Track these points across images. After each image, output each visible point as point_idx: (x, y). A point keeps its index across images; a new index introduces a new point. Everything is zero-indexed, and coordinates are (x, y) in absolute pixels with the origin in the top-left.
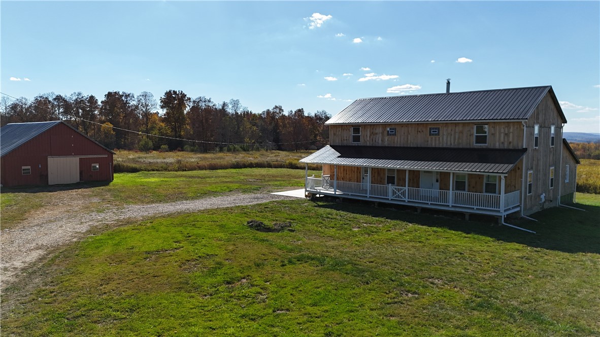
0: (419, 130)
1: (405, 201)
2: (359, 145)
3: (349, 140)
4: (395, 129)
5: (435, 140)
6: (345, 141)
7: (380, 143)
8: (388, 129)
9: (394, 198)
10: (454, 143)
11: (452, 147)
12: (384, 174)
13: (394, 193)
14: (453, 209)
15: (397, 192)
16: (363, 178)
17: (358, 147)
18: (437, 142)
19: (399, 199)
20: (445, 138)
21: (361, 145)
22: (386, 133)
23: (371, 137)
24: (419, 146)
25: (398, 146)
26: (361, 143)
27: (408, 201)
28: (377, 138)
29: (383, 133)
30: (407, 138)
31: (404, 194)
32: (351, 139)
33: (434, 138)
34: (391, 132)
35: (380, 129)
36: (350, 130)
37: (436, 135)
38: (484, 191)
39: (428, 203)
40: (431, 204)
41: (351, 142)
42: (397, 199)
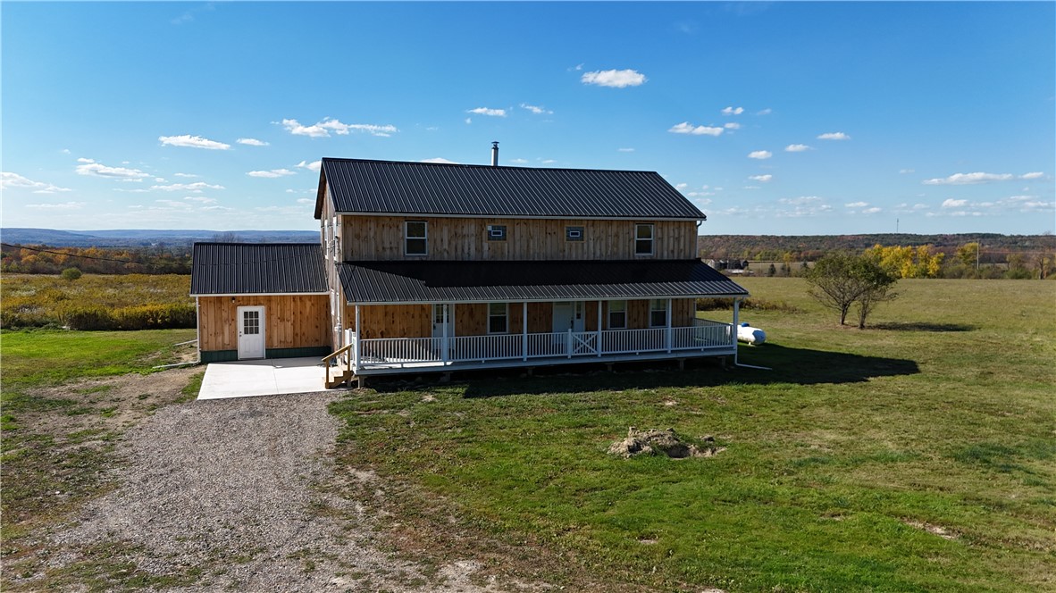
0: (549, 231)
1: (596, 356)
2: (424, 259)
3: (398, 248)
4: (504, 228)
5: (577, 247)
6: (388, 251)
7: (473, 256)
8: (490, 228)
9: (578, 354)
10: (607, 252)
11: (603, 259)
12: (484, 314)
13: (576, 345)
14: (674, 356)
15: (583, 342)
16: (434, 327)
17: (421, 262)
18: (580, 251)
19: (586, 354)
20: (592, 245)
21: (429, 259)
22: (485, 235)
23: (453, 243)
24: (549, 259)
25: (511, 259)
26: (429, 254)
27: (602, 355)
28: (466, 244)
29: (479, 236)
30: (528, 246)
31: (594, 343)
32: (403, 247)
33: (574, 245)
34: (494, 233)
35: (473, 226)
36: (401, 227)
37: (577, 239)
38: (650, 324)
39: (635, 353)
40: (640, 353)
41: (402, 253)
42: (583, 354)
